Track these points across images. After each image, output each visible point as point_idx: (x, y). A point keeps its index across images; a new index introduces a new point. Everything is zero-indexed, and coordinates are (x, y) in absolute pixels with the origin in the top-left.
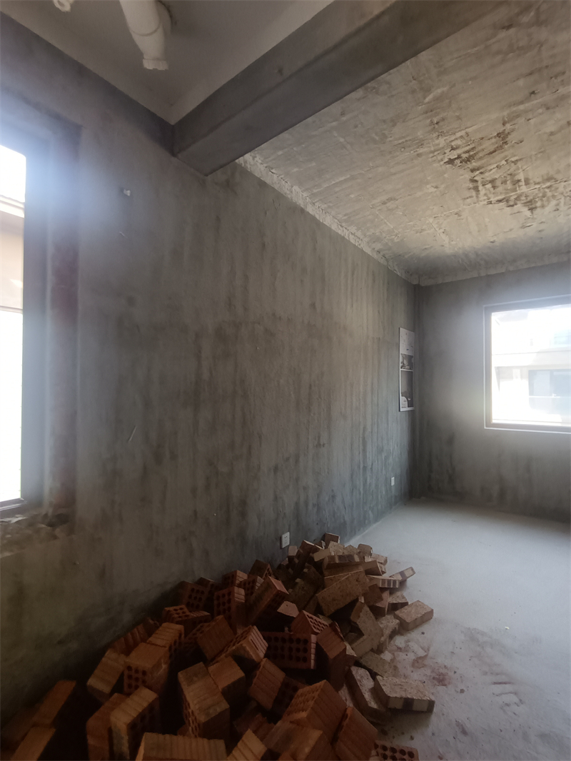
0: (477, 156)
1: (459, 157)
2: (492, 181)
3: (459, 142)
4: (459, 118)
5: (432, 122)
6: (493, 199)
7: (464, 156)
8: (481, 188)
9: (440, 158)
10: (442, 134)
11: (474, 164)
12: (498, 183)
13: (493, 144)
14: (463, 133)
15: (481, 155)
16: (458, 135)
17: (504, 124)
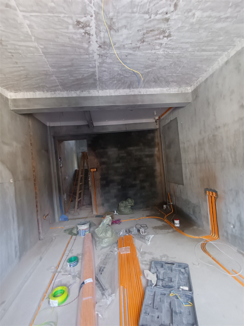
0: (159, 32)
1: (164, 37)
3: (158, 47)
7: (161, 37)
9: (169, 42)
11: (163, 26)
13: (148, 37)
15: (156, 32)
17: (139, 47)
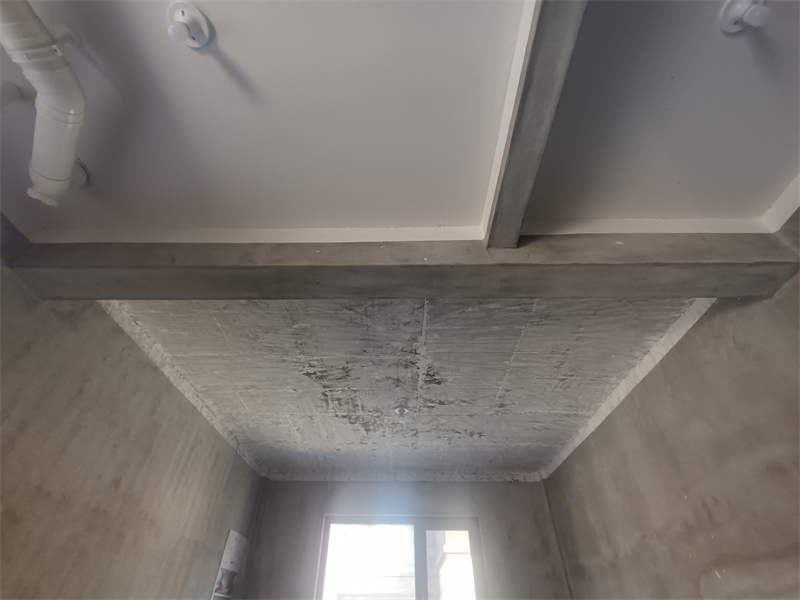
1: (315, 373)
2: (338, 400)
3: (315, 363)
4: (316, 347)
5: (296, 342)
6: (339, 414)
7: (319, 374)
8: (330, 402)
9: (300, 368)
10: (303, 353)
11: (325, 382)
12: (343, 402)
13: (340, 373)
14: (319, 358)
15: (331, 377)
16: (315, 358)
17: (347, 363)
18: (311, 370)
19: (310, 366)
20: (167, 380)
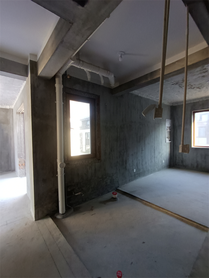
4: (171, 79)
7: (176, 83)
11: (179, 84)
18: (173, 83)
19: (172, 83)
20: (140, 97)
